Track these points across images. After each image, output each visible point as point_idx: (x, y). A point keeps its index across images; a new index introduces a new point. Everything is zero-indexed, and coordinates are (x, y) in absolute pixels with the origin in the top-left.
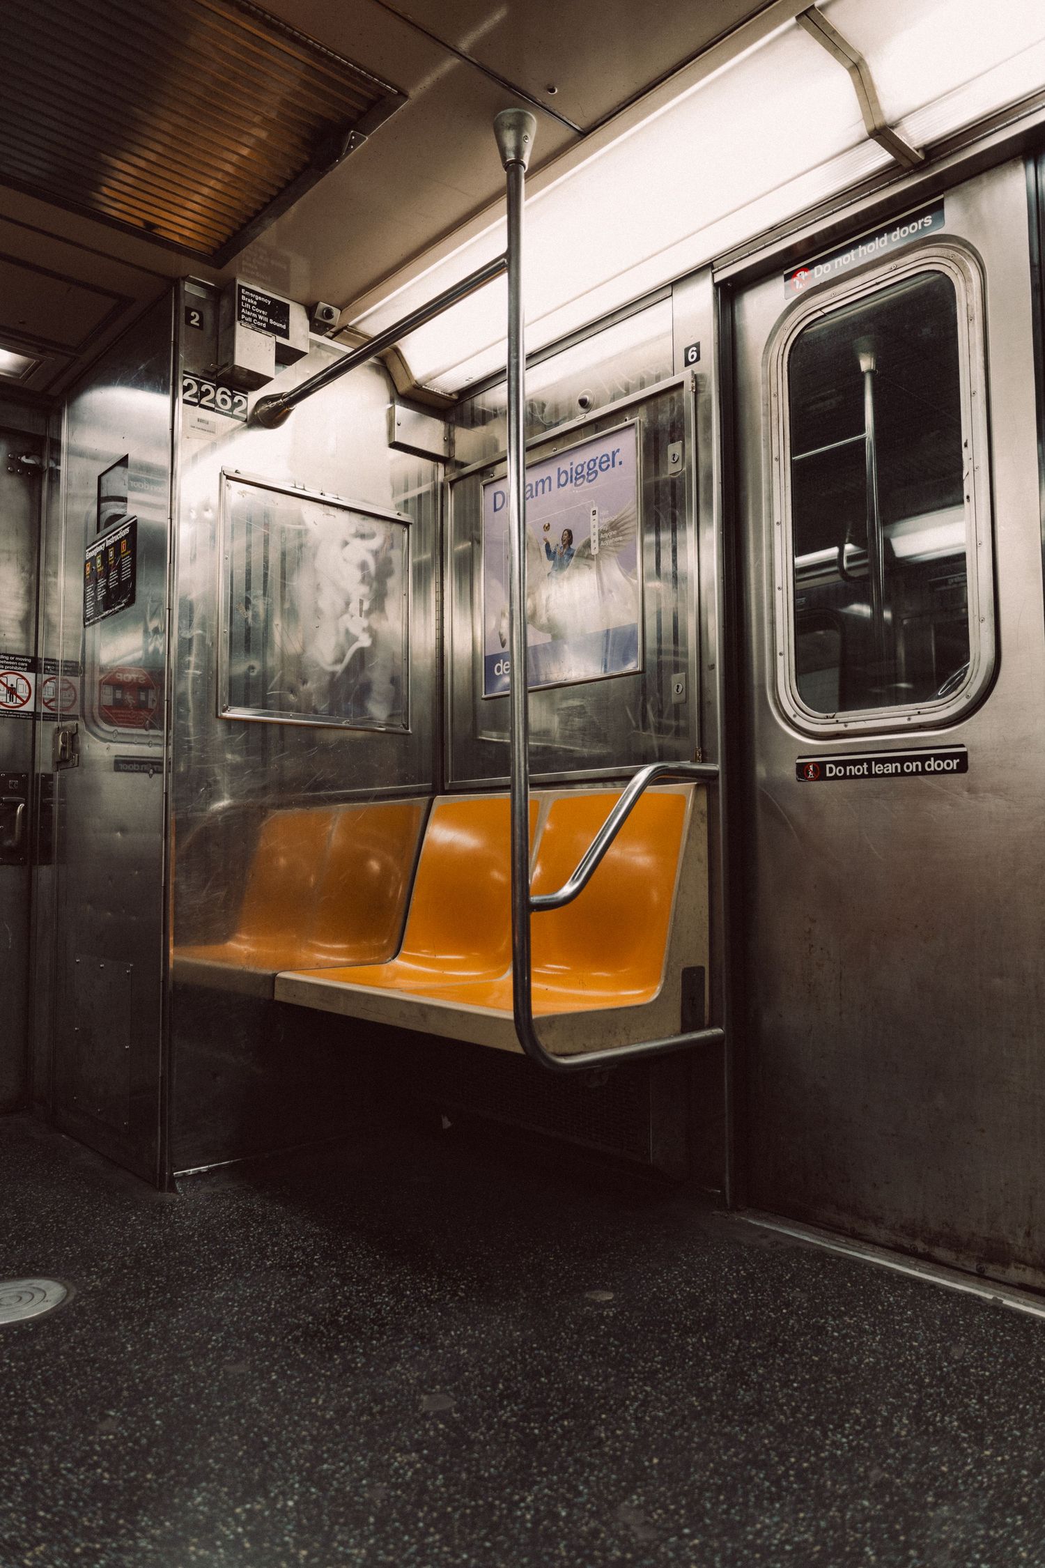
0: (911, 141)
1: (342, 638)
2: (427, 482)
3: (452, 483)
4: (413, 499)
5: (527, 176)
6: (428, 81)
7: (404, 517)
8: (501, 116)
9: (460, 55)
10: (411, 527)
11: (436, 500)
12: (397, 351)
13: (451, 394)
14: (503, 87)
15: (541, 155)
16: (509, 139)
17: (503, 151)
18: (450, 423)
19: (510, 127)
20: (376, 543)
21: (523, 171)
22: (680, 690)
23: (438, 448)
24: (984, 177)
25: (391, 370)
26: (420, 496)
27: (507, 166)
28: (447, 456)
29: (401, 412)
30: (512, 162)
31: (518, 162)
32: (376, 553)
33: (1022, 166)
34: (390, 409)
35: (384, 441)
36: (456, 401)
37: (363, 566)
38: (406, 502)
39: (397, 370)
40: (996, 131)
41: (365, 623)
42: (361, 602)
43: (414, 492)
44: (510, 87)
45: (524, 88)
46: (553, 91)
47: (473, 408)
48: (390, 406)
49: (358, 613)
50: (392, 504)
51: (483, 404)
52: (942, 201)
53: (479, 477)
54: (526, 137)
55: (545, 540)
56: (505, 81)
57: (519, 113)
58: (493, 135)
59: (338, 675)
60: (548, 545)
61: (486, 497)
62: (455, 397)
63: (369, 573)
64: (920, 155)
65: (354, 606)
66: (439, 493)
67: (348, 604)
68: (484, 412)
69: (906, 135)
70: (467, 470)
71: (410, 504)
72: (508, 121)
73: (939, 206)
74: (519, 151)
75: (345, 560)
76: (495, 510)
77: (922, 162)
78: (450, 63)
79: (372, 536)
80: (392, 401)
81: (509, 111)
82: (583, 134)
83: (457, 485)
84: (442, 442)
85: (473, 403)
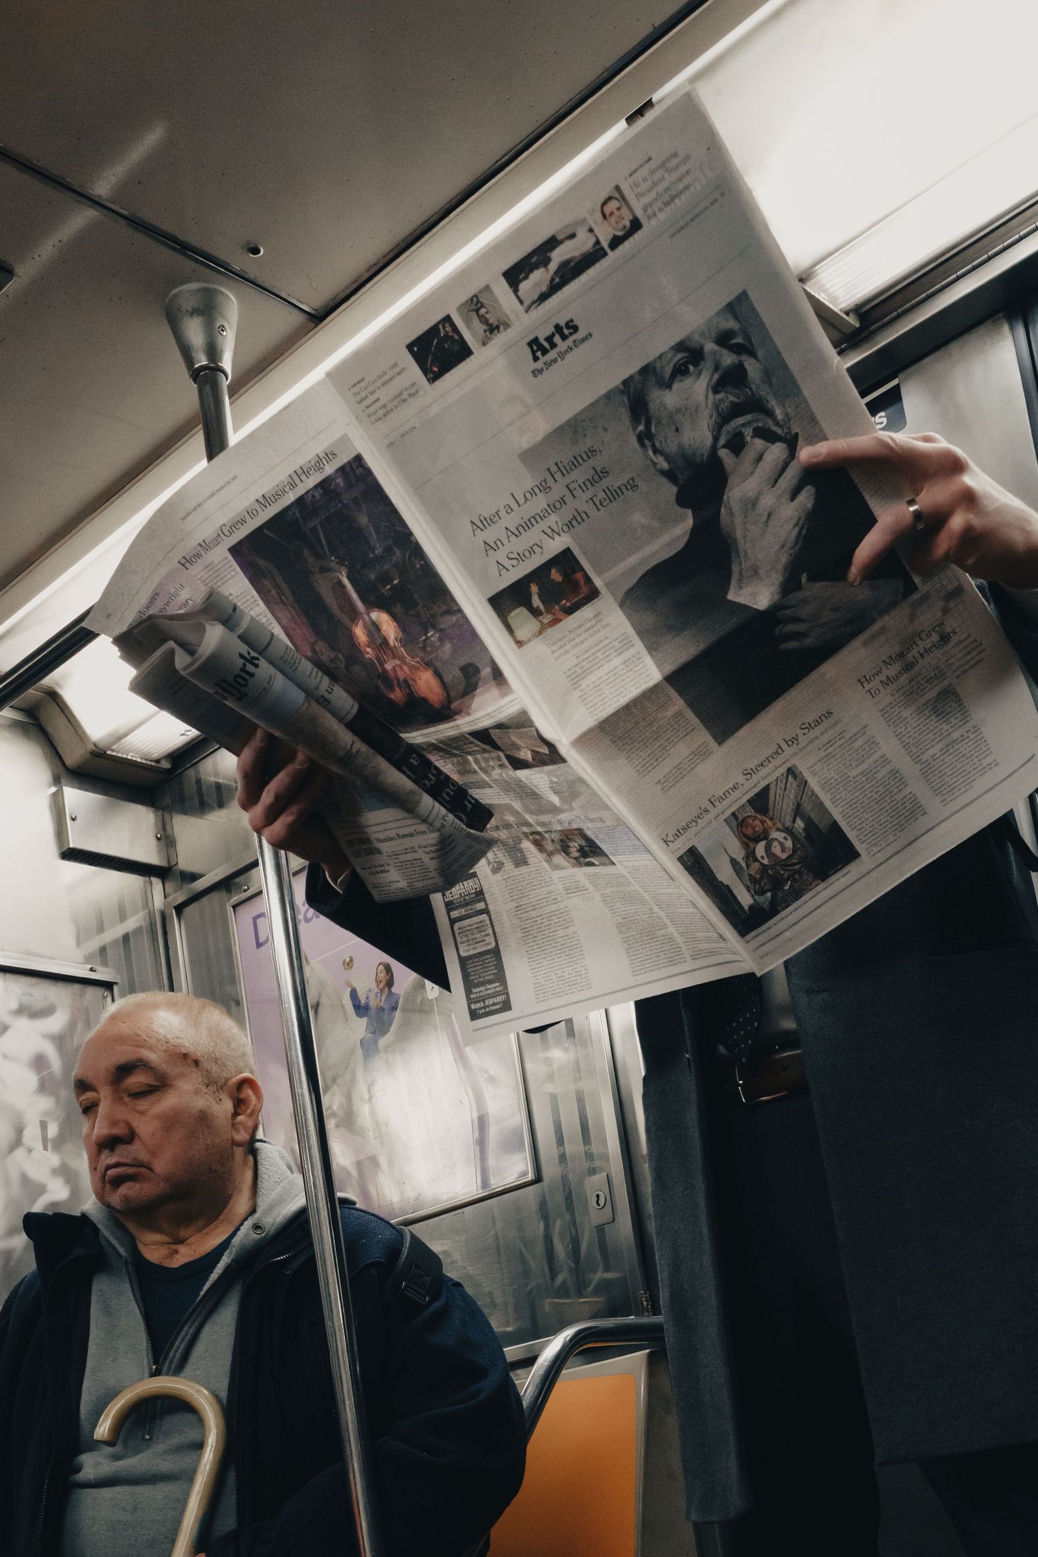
0: (834, 299)
1: (16, 1190)
2: (135, 913)
3: (179, 909)
4: (115, 942)
5: (234, 390)
6: (47, 250)
7: (102, 975)
8: (175, 296)
9: (95, 203)
10: (115, 988)
11: (154, 939)
12: (53, 696)
13: (158, 761)
14: (174, 249)
15: (251, 357)
16: (195, 332)
17: (187, 353)
18: (163, 809)
19: (194, 312)
20: (57, 1022)
21: (225, 383)
22: (602, 1202)
23: (147, 853)
24: (954, 348)
25: (50, 730)
26: (126, 938)
27: (196, 375)
28: (164, 864)
29: (74, 796)
30: (203, 368)
31: (214, 369)
32: (60, 1040)
33: (1006, 328)
34: (55, 795)
35: (52, 849)
36: (168, 771)
37: (39, 1062)
38: (103, 950)
39: (57, 727)
40: (958, 278)
41: (54, 1160)
42: (44, 1126)
43: (115, 932)
44: (185, 248)
45: (207, 248)
46: (255, 251)
47: (198, 781)
48: (54, 789)
49: (39, 1145)
50: (79, 955)
51: (216, 774)
52: (897, 389)
53: (224, 894)
54: (223, 328)
55: (348, 984)
56: (175, 240)
57: (205, 290)
58: (167, 328)
59: (16, 1255)
60: (354, 994)
61: (239, 927)
62: (166, 765)
63: (51, 1075)
64: (853, 321)
65: (32, 1134)
66: (160, 928)
67: (19, 1131)
68: (218, 786)
69: (825, 291)
70: (201, 884)
71: (110, 952)
72: (188, 303)
73: (893, 398)
74: (213, 352)
75: (5, 1056)
76: (259, 945)
77: (857, 332)
78: (81, 219)
79: (47, 1012)
80: (57, 780)
81: (187, 287)
82: (318, 317)
83: (188, 911)
84: (154, 842)
85: (198, 772)
